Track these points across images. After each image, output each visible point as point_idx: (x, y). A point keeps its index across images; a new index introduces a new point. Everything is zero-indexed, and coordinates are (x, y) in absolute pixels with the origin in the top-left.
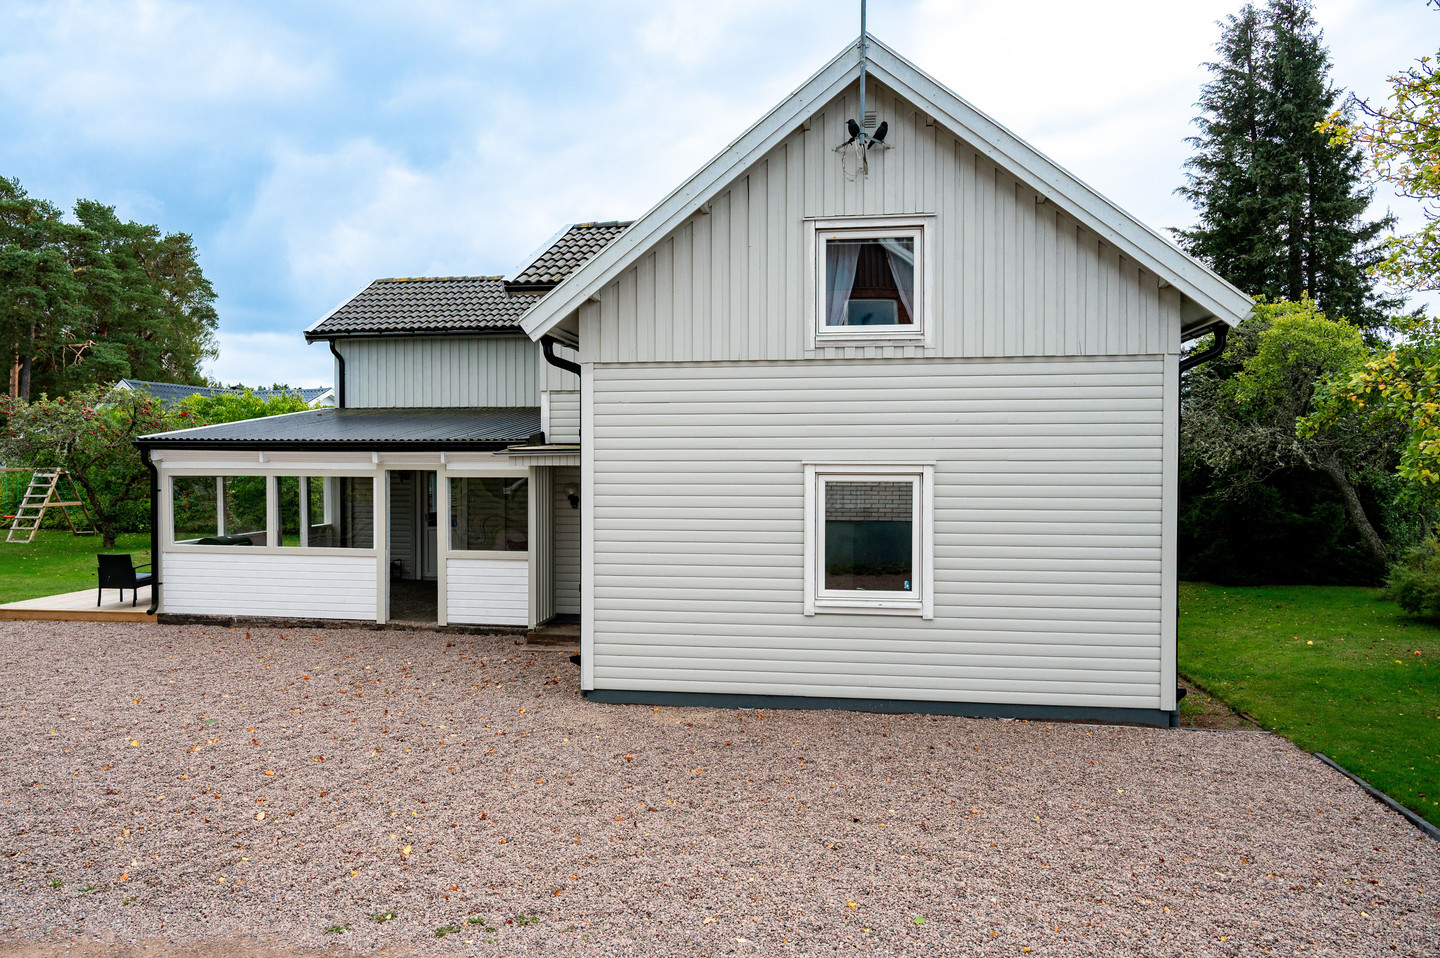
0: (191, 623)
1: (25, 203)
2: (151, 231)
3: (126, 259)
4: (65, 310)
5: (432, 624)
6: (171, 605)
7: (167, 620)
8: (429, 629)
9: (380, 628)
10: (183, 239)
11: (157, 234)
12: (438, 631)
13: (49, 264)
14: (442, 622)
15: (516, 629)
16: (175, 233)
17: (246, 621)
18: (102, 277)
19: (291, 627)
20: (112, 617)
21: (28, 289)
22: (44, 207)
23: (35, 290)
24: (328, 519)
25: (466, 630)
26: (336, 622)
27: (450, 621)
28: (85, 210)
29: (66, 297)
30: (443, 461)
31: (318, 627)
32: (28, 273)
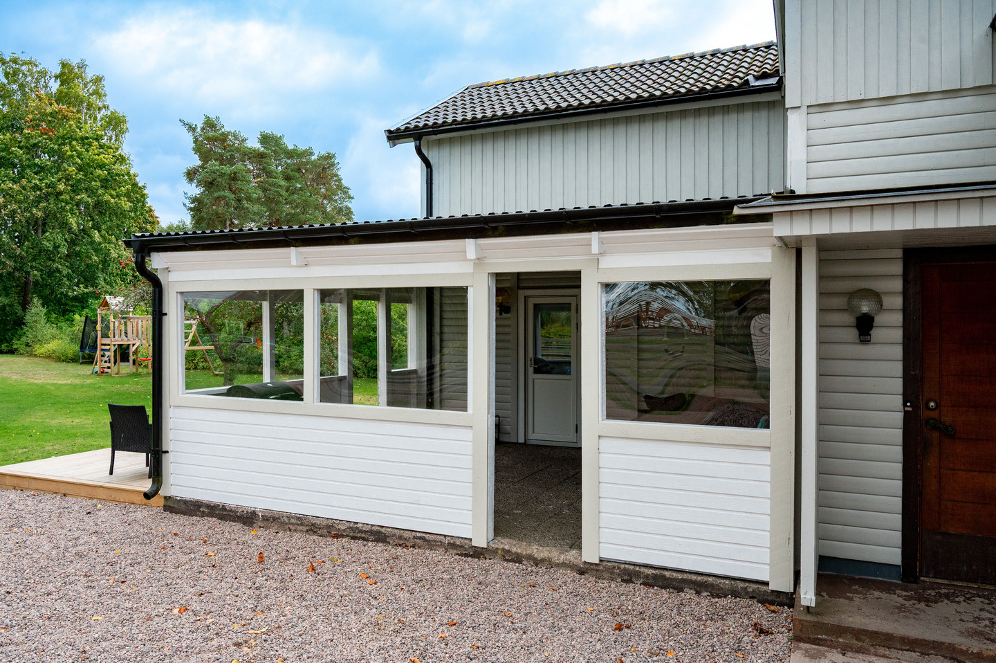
0: (203, 515)
1: (223, 134)
2: (309, 153)
3: (291, 173)
4: (247, 208)
5: (571, 556)
6: (179, 484)
7: (176, 507)
8: (564, 565)
9: (478, 553)
10: (329, 157)
11: (312, 154)
12: (582, 572)
13: (238, 174)
14: (590, 554)
15: (741, 585)
16: (324, 153)
17: (275, 519)
18: (274, 185)
19: (336, 536)
20: (114, 495)
21: (223, 193)
22: (235, 136)
23: (227, 193)
24: (414, 361)
25: (638, 575)
26: (406, 535)
27: (604, 555)
28: (265, 139)
29: (249, 199)
30: (595, 249)
31: (377, 541)
32: (223, 181)
